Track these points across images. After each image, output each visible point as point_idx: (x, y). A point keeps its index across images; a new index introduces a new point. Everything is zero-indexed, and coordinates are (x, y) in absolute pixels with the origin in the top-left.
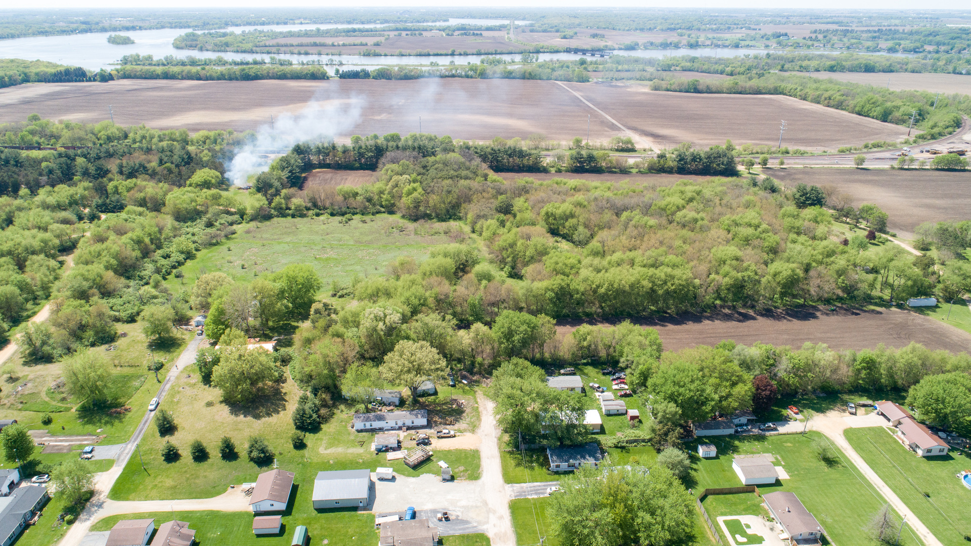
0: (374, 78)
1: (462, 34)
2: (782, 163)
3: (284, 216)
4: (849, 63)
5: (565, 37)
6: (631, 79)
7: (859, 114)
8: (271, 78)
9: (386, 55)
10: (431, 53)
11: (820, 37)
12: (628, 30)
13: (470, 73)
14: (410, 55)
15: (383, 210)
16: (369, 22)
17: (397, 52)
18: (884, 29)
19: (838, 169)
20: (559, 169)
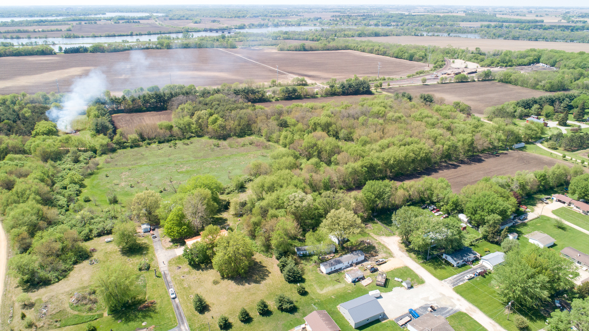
0: (91, 52)
1: (125, 22)
2: (389, 85)
3: (125, 148)
4: (367, 32)
5: (196, 23)
6: (260, 45)
7: (396, 58)
8: (8, 56)
9: (83, 37)
10: (116, 35)
11: (338, 19)
12: (231, 18)
13: (158, 46)
14: (101, 36)
15: (193, 135)
16: (47, 16)
17: (91, 34)
18: (366, 14)
19: (415, 86)
20: (277, 99)
